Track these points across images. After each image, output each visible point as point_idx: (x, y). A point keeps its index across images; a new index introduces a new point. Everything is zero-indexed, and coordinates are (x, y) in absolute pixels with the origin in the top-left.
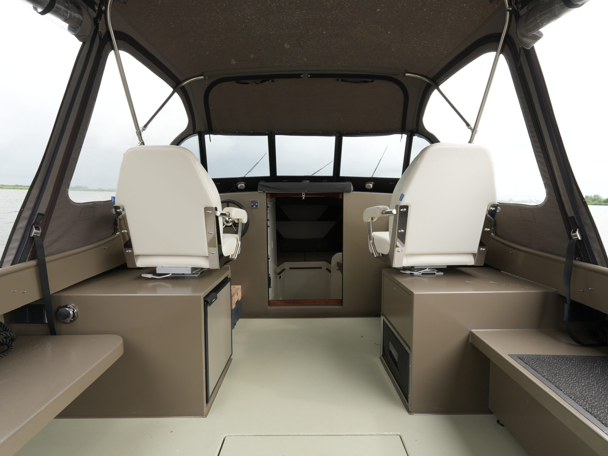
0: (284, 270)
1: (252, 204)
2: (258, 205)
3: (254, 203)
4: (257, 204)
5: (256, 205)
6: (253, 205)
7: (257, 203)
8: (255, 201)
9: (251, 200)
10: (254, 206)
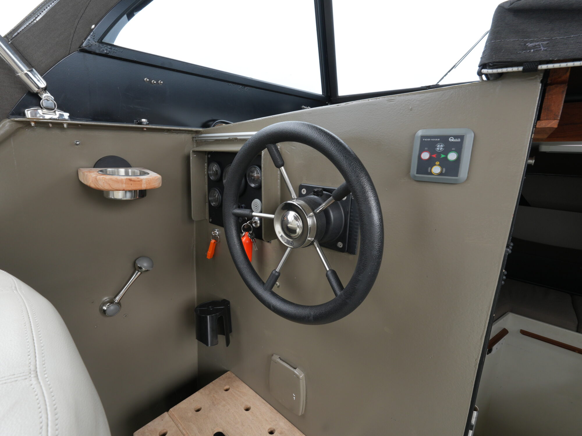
0: (504, 332)
1: (425, 156)
2: (458, 160)
3: (440, 147)
4: (452, 156)
5: (444, 162)
6: (430, 162)
7: (458, 148)
8: (444, 139)
9: (420, 133)
10: (436, 169)
